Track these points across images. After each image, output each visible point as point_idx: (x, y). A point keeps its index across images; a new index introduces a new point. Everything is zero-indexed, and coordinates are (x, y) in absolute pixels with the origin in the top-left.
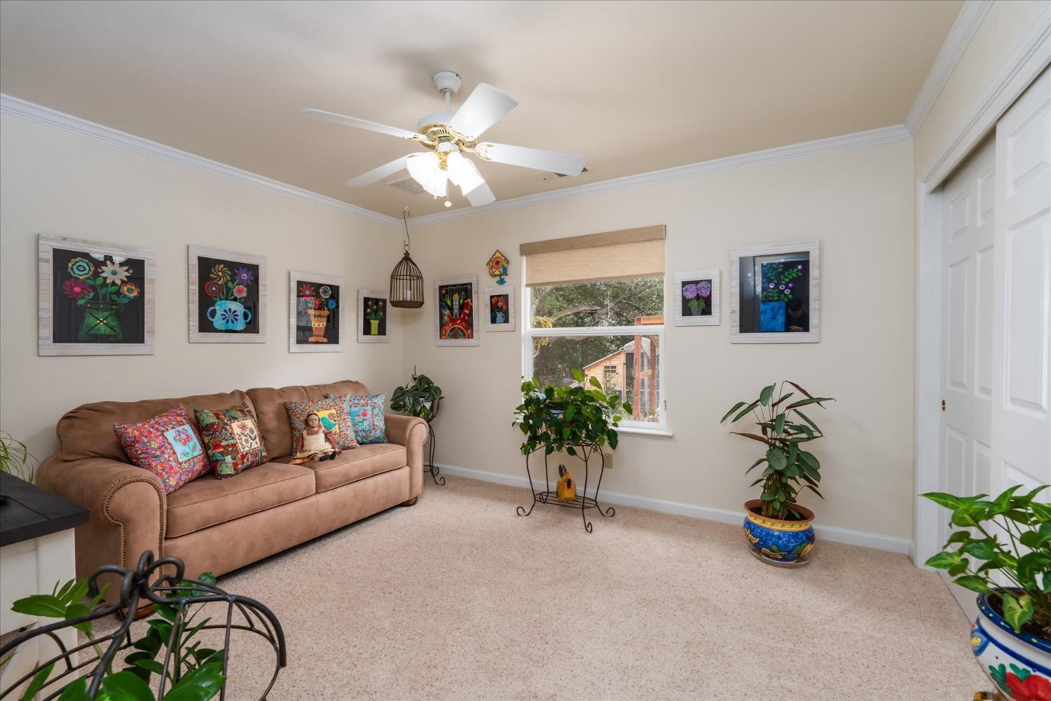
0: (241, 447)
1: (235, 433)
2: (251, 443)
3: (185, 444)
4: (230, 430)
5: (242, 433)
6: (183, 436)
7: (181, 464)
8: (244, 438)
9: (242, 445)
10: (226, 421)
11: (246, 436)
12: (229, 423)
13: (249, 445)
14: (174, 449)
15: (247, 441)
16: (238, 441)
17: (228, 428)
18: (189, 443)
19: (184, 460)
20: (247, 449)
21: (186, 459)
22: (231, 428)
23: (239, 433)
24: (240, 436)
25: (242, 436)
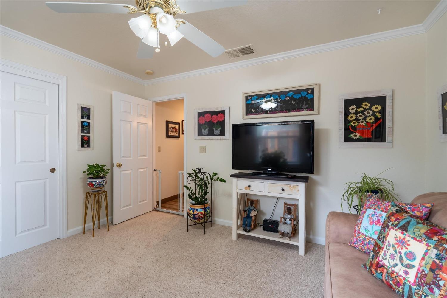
0: (382, 254)
1: (388, 239)
2: (396, 265)
3: (371, 223)
4: (386, 233)
5: (393, 246)
6: (375, 218)
7: (360, 233)
8: (392, 251)
9: (385, 255)
10: (391, 223)
11: (396, 252)
12: (390, 227)
13: (392, 263)
14: (363, 221)
15: (392, 257)
16: (385, 249)
17: (387, 230)
18: (375, 226)
19: (362, 232)
20: (386, 262)
21: (364, 232)
22: (388, 233)
23: (391, 243)
24: (389, 245)
25: (391, 248)
